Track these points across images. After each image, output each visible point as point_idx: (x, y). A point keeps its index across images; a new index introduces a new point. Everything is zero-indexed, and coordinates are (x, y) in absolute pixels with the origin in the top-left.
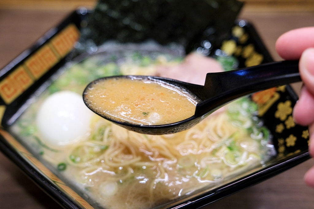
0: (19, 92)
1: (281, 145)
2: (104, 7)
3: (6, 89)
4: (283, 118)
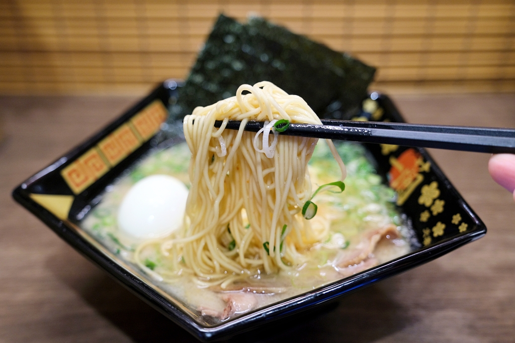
0: (91, 181)
1: (427, 236)
2: (198, 79)
3: (74, 176)
4: (428, 203)
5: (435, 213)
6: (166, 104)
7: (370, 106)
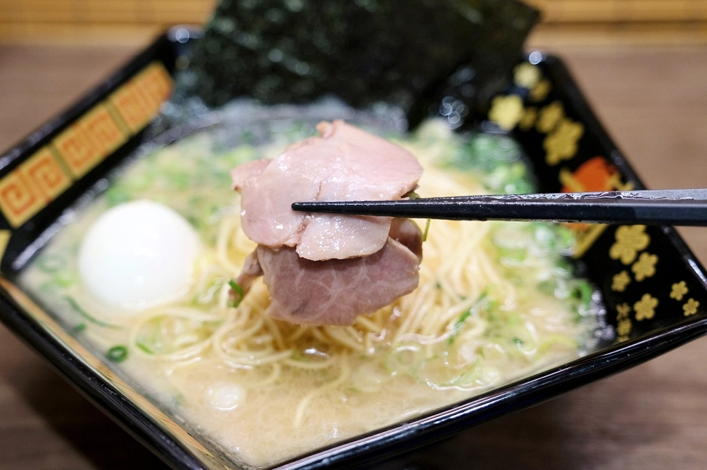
0: (40, 203)
1: (623, 319)
2: (227, 26)
3: (12, 195)
4: (627, 259)
5: (639, 277)
6: (171, 69)
7: (527, 76)
